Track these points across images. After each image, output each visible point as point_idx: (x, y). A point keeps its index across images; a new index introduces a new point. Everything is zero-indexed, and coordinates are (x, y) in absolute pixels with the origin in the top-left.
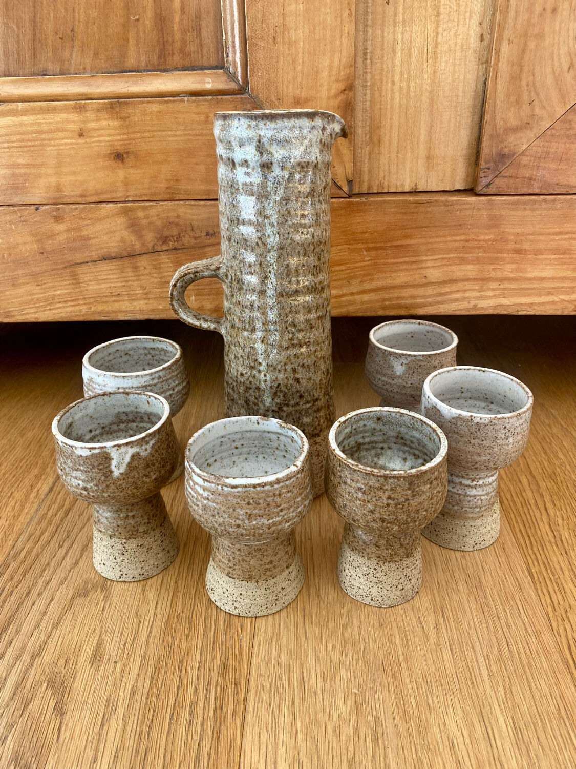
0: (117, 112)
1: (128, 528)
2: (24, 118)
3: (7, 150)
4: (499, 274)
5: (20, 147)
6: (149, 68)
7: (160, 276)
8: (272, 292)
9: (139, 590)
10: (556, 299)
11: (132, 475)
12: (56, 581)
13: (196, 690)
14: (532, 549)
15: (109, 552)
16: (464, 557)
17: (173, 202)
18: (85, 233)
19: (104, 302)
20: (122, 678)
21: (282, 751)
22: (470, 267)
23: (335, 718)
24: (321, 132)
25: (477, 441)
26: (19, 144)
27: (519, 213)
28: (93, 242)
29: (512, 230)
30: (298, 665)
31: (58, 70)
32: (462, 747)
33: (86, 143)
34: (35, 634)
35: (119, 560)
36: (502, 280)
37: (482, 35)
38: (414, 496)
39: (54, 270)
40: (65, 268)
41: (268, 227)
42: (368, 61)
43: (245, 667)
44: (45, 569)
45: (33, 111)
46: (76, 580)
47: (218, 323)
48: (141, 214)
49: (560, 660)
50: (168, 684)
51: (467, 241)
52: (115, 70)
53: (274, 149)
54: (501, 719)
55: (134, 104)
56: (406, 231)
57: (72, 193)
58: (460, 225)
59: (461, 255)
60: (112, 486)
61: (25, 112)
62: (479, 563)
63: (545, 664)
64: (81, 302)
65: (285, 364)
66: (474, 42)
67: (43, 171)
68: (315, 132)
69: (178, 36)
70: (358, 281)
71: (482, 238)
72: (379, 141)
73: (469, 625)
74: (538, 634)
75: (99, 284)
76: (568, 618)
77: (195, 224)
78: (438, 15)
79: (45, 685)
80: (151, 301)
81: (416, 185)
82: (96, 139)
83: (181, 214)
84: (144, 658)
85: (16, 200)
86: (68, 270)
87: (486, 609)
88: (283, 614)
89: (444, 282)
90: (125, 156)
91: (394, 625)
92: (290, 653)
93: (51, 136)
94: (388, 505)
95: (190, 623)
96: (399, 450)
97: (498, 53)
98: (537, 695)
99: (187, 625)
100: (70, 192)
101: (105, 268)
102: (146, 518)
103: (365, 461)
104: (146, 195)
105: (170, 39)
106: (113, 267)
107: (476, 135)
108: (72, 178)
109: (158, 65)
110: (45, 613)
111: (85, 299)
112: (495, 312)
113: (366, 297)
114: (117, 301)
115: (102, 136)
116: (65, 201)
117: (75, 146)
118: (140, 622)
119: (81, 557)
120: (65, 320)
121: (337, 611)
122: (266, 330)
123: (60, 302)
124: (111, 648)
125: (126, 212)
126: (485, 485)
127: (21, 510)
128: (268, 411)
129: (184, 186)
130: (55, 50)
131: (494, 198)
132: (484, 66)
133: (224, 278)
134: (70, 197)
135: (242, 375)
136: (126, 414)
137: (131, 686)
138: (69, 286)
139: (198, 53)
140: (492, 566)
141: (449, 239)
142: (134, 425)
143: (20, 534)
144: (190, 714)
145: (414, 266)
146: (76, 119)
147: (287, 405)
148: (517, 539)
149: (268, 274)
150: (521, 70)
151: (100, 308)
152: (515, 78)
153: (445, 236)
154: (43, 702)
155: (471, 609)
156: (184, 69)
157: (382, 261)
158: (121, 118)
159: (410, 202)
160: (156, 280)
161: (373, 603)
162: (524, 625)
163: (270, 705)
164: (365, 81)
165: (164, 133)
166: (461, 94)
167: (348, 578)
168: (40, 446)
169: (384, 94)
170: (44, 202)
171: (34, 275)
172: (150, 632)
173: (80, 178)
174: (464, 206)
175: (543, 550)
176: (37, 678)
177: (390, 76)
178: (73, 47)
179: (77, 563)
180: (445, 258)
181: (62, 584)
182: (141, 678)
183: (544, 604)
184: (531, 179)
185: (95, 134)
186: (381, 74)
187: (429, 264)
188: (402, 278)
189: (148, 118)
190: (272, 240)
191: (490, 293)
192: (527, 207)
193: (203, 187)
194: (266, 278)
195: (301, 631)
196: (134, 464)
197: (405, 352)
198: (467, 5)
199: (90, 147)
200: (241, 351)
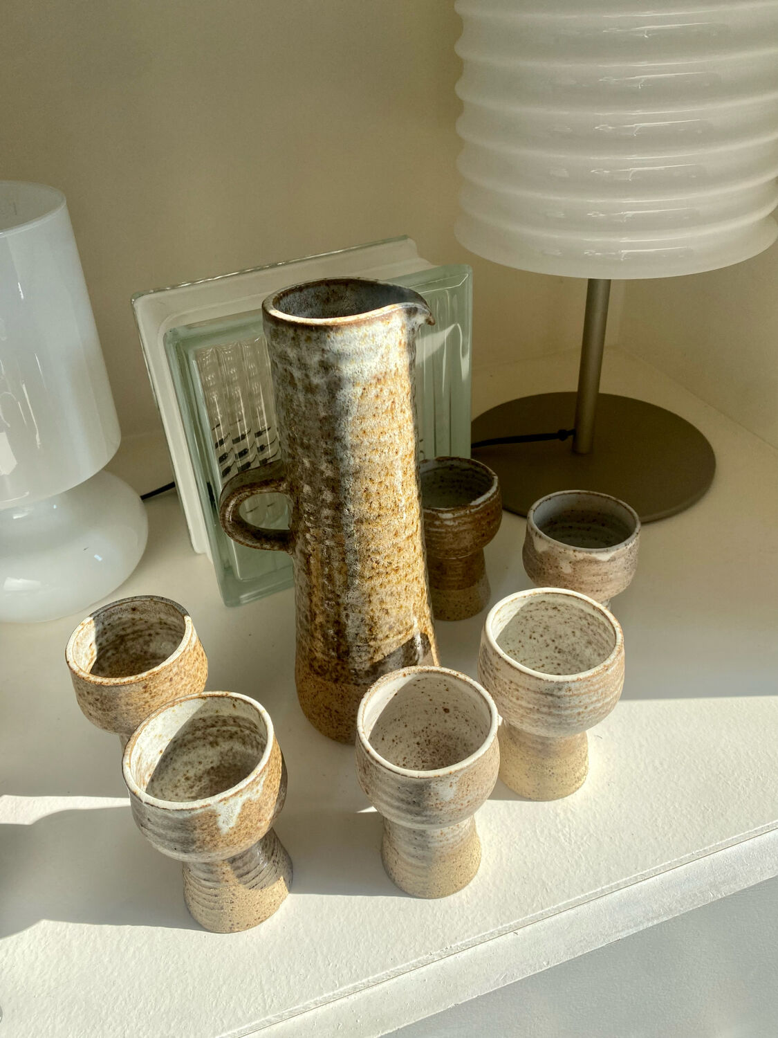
11: (244, 825)
60: (221, 844)
196: (245, 814)
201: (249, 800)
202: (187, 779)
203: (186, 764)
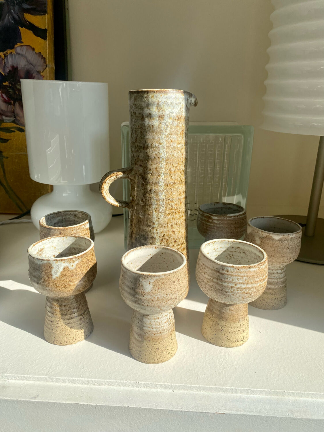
8: (162, 183)
11: (63, 279)
41: (161, 148)
53: (165, 108)
65: (168, 223)
122: (158, 204)
149: (160, 174)
190: (163, 155)
196: (64, 273)
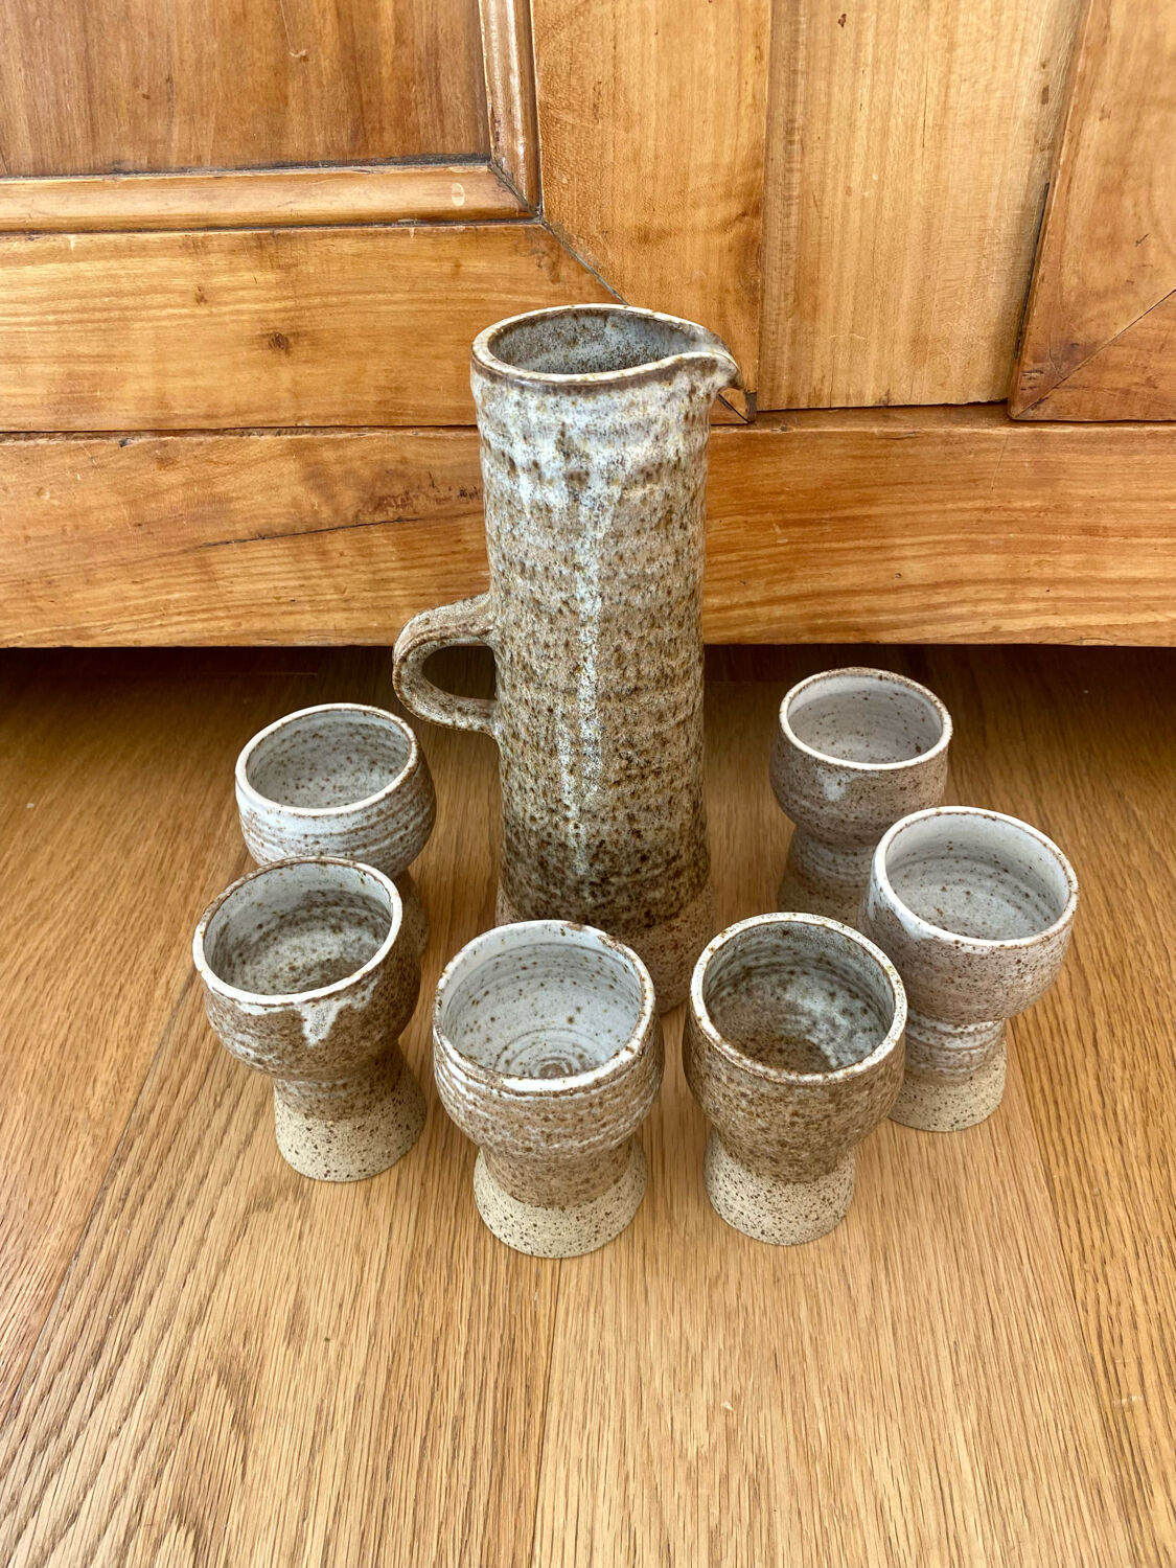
0: (271, 256)
1: (336, 1104)
2: (83, 266)
3: (55, 328)
4: (1048, 572)
5: (81, 321)
6: (333, 158)
7: (372, 568)
8: (590, 693)
9: (360, 1200)
10: (1160, 618)
11: (340, 1040)
12: (215, 1176)
13: (462, 1395)
14: (1059, 1131)
15: (304, 1137)
16: (933, 1144)
17: (393, 433)
18: (220, 489)
19: (264, 615)
20: (339, 1369)
21: (602, 1510)
22: (990, 558)
23: (692, 1453)
24: (687, 400)
25: (964, 980)
26: (78, 316)
27: (1099, 459)
28: (238, 505)
29: (1081, 492)
30: (631, 1354)
31: (144, 162)
32: (897, 1513)
33: (211, 315)
34: (190, 1280)
35: (323, 1151)
36: (1053, 583)
37: (1046, 90)
38: (838, 1111)
39: (165, 555)
40: (185, 552)
41: (580, 584)
42: (796, 147)
43: (544, 1354)
44: (194, 1153)
45: (100, 253)
46: (249, 1175)
47: (488, 716)
48: (328, 455)
49: (1079, 1359)
50: (416, 1384)
51: (987, 510)
52: (263, 162)
53: (591, 447)
54: (966, 1467)
55: (305, 238)
56: (863, 491)
57: (190, 411)
58: (974, 481)
59: (973, 536)
60: (307, 1060)
61: (85, 254)
62: (959, 1157)
63: (1052, 1366)
64: (221, 614)
65: (614, 809)
66: (1026, 104)
67: (130, 368)
68: (676, 405)
69: (389, 92)
70: (763, 582)
71: (1018, 504)
72: (815, 309)
73: (929, 1285)
74: (1048, 1307)
75: (253, 582)
76: (1105, 1277)
77: (437, 475)
78: (951, 47)
79: (214, 1379)
80: (356, 614)
81: (888, 394)
82: (232, 307)
83: (408, 455)
84: (374, 1334)
85: (80, 423)
86: (192, 556)
87: (962, 1253)
88: (608, 1252)
89: (936, 585)
90: (291, 340)
91: (799, 1279)
92: (618, 1330)
93: (139, 301)
94: (793, 1124)
95: (449, 1267)
96: (823, 978)
97: (1076, 139)
98: (1032, 1422)
99: (444, 1272)
100: (183, 411)
101: (264, 554)
102: (367, 1084)
103: (760, 993)
104: (337, 416)
105: (374, 98)
106: (277, 552)
107: (1019, 294)
108: (188, 382)
109: (352, 153)
110: (202, 1241)
111: (227, 608)
112: (1036, 640)
113: (778, 611)
114: (291, 613)
115: (242, 301)
116: (176, 425)
117: (190, 321)
118: (364, 1262)
119: (255, 1128)
120: (192, 645)
121: (702, 1252)
122: (577, 753)
123: (179, 614)
124: (319, 1313)
125: (297, 450)
126: (980, 1032)
127: (142, 1025)
128: (582, 882)
129: (413, 400)
130: (135, 117)
131: (1046, 430)
132: (1047, 154)
133: (498, 650)
134: (185, 418)
135: (533, 819)
136: (324, 894)
137: (354, 1386)
138: (198, 586)
139: (434, 127)
140: (983, 1165)
141: (950, 506)
142: (338, 910)
143: (145, 1078)
144: (453, 1439)
145: (877, 556)
146: (188, 268)
147: (618, 874)
148: (1032, 1107)
149: (581, 663)
150: (1125, 173)
151: (258, 624)
152: (1111, 189)
153: (941, 501)
154: (213, 1410)
155: (935, 1253)
156: (406, 160)
157: (813, 546)
158: (279, 267)
159: (872, 436)
160: (364, 577)
161: (763, 1238)
162: (1027, 1287)
163: (584, 1427)
164: (789, 186)
165: (369, 297)
166: (992, 212)
167: (722, 1193)
168: (162, 880)
169: (826, 213)
170: (136, 426)
171: (124, 564)
172: (382, 1283)
173: (202, 382)
174: (984, 445)
175: (1079, 1131)
176: (201, 1366)
177: (841, 176)
178: (171, 116)
179: (248, 1141)
180: (939, 542)
181: (226, 1183)
182: (372, 1370)
183: (1066, 1246)
184: (1126, 392)
185: (226, 297)
186: (823, 172)
187: (908, 552)
188: (850, 576)
189: (335, 267)
190: (588, 605)
191: (1030, 606)
192: (1117, 448)
193: (451, 403)
194: (577, 668)
195: (639, 1288)
196: (343, 1024)
197: (845, 763)
198: (1016, 27)
199: (221, 324)
200: (530, 783)
201: (350, 1007)
202: (293, 969)
203: (295, 949)
